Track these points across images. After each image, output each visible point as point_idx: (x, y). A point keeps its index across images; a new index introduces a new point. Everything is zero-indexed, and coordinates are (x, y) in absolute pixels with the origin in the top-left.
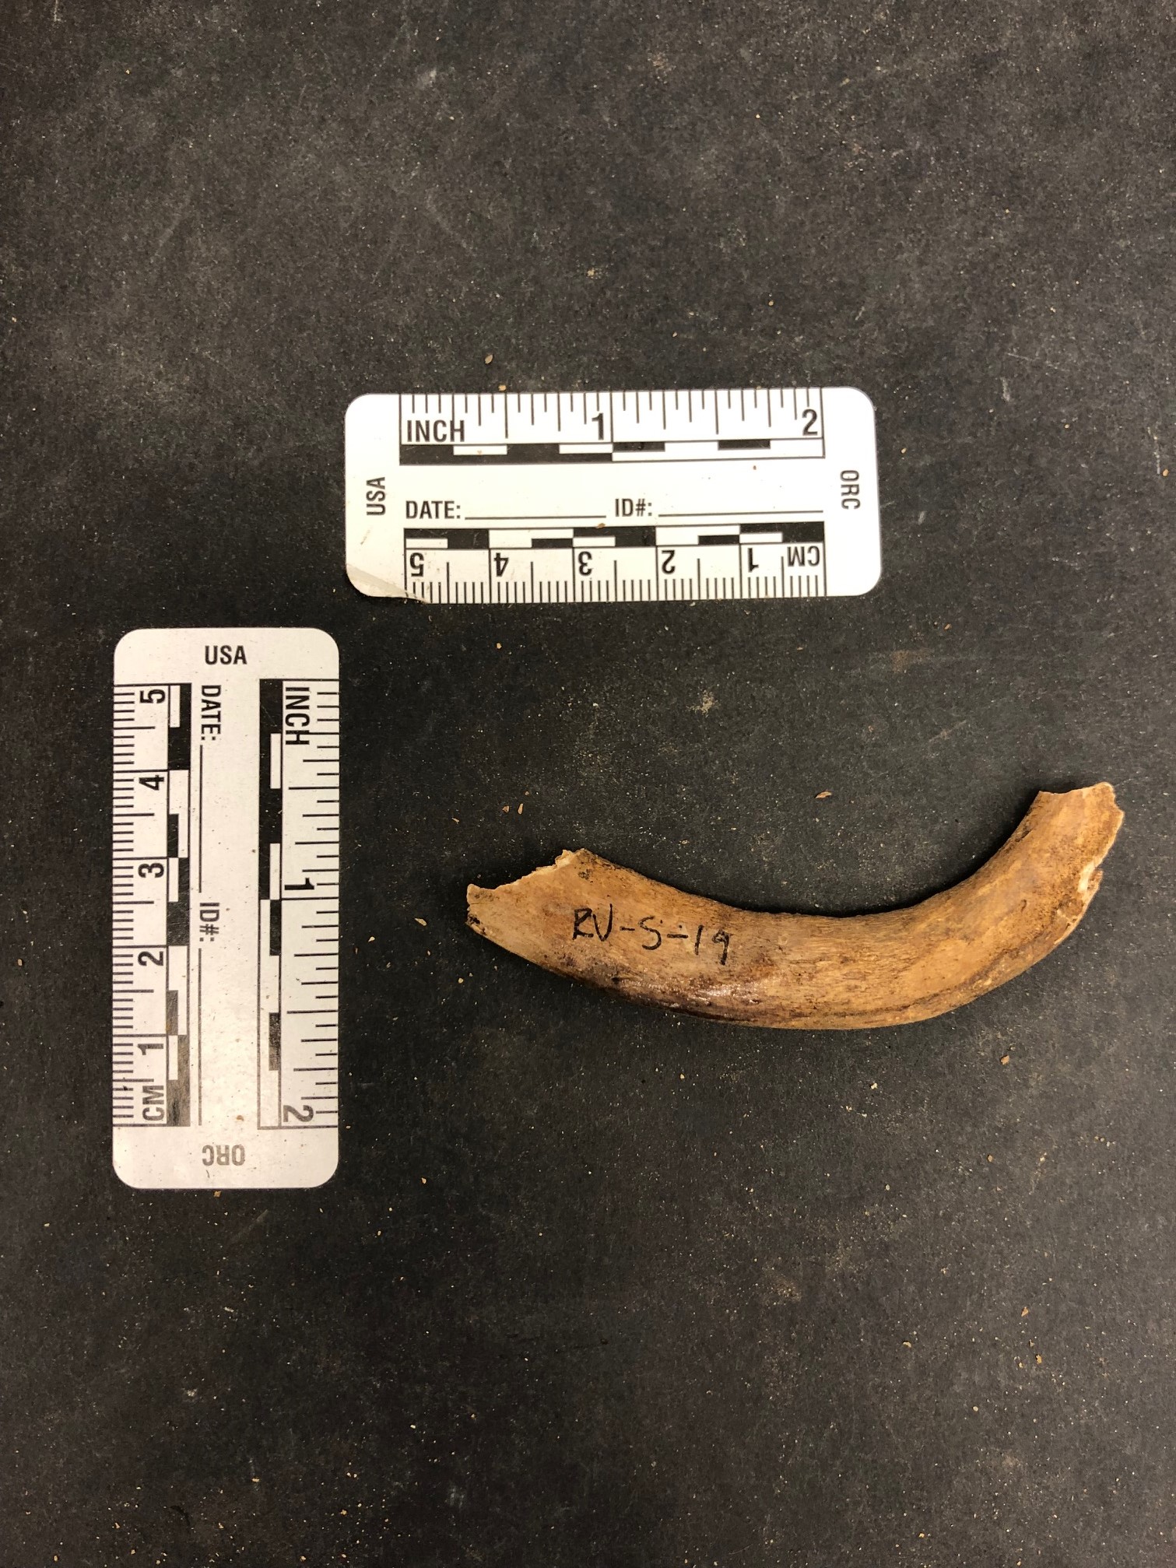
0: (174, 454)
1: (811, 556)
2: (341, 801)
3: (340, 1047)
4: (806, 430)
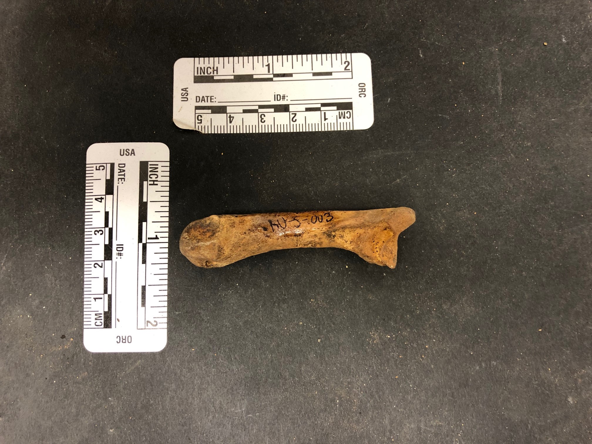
1: (348, 115)
2: (170, 206)
3: (168, 298)
4: (345, 69)
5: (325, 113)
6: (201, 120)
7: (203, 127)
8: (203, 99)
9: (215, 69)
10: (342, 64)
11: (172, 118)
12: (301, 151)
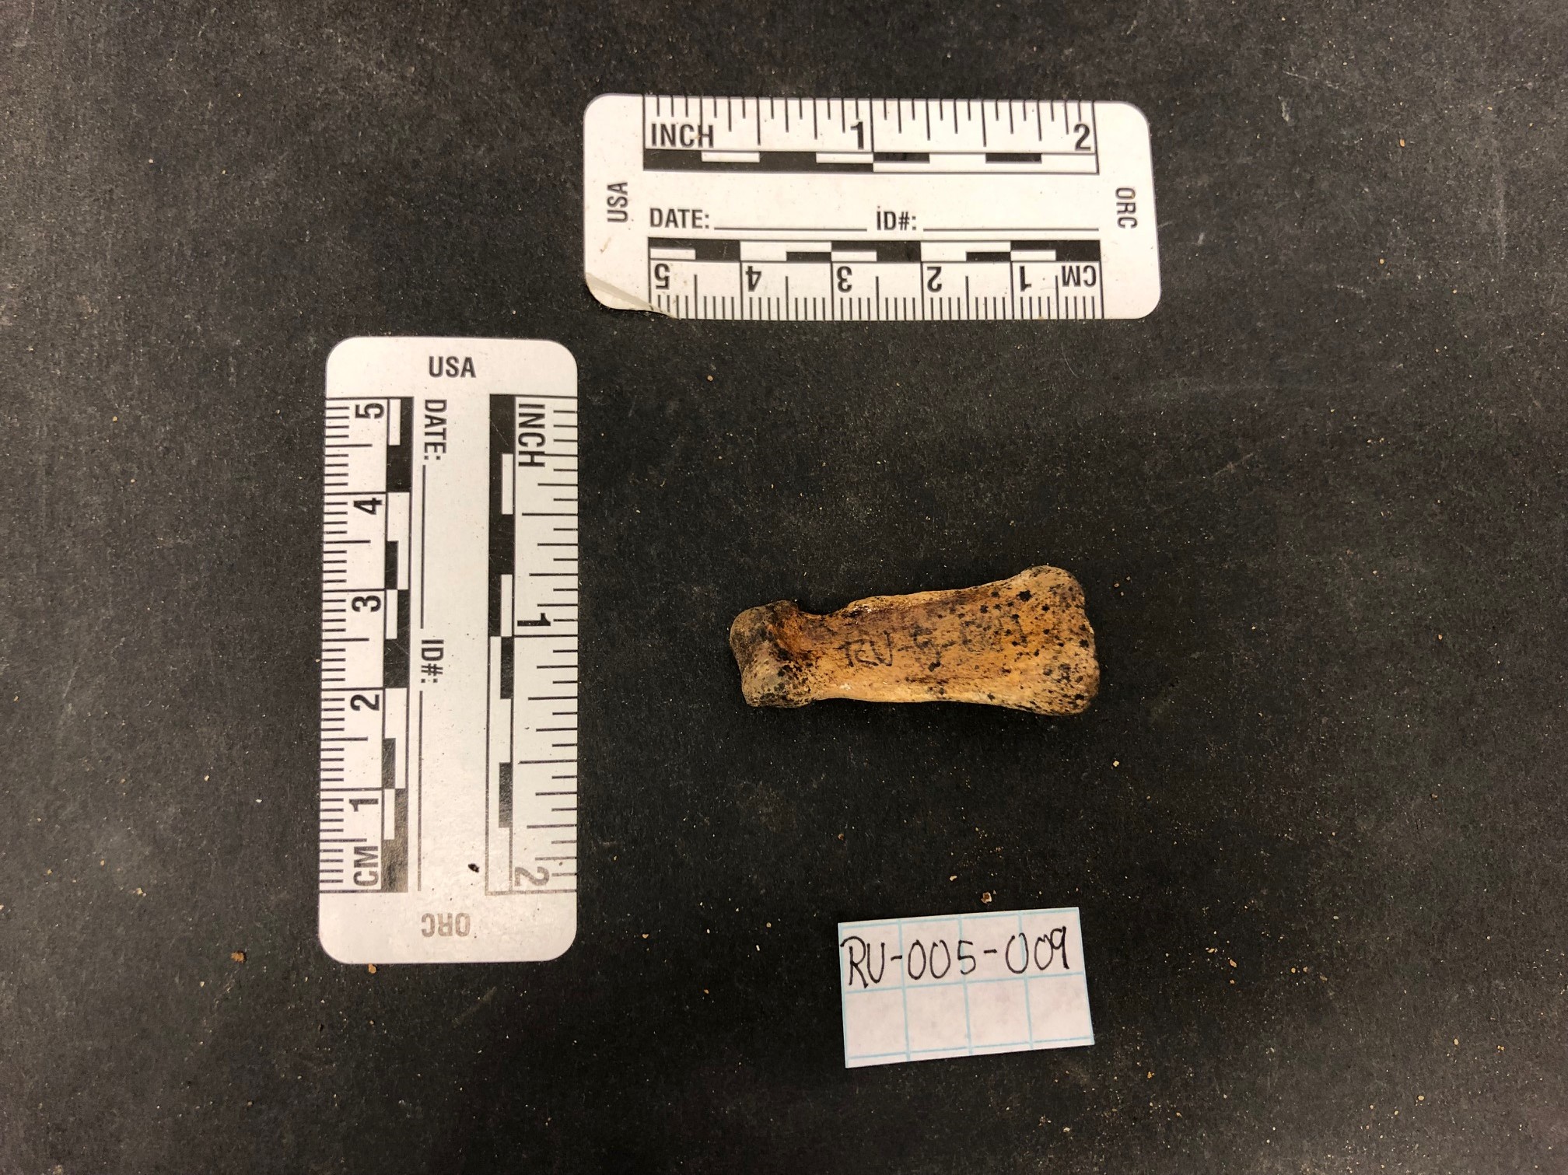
0: (396, 150)
1: (1087, 276)
2: (580, 530)
3: (579, 801)
4: (1078, 145)
5: (1022, 269)
6: (667, 279)
7: (673, 298)
8: (672, 218)
9: (706, 130)
10: (1067, 132)
11: (582, 269)
12: (956, 376)
